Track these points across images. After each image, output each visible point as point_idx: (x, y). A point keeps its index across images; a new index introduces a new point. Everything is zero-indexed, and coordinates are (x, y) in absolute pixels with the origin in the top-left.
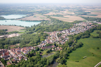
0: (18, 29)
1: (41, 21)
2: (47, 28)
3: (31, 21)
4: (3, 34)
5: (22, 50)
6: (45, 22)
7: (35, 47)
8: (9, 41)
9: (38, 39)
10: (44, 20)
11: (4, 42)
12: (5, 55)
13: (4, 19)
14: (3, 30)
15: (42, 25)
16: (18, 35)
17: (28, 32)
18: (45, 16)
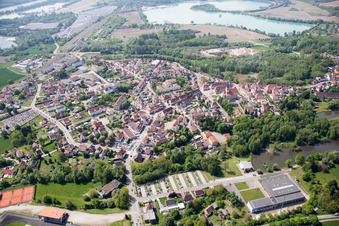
0: (251, 38)
1: (311, 23)
2: (332, 43)
3: (284, 20)
4: (218, 46)
5: (266, 88)
6: (323, 27)
7: (297, 88)
8: (235, 63)
9: (305, 71)
10: (321, 22)
11: (223, 64)
12: (230, 93)
13: (217, 11)
14: (218, 36)
15: (315, 35)
16: (252, 52)
17: (277, 48)
18: (323, 8)
